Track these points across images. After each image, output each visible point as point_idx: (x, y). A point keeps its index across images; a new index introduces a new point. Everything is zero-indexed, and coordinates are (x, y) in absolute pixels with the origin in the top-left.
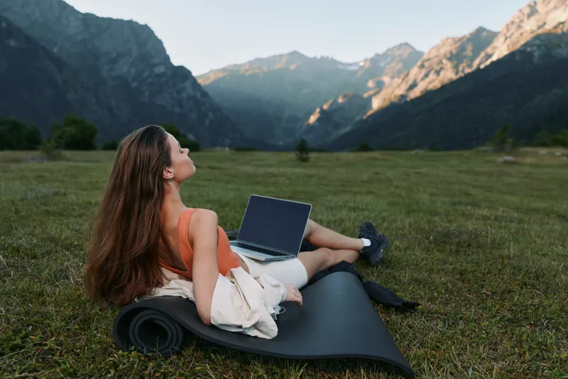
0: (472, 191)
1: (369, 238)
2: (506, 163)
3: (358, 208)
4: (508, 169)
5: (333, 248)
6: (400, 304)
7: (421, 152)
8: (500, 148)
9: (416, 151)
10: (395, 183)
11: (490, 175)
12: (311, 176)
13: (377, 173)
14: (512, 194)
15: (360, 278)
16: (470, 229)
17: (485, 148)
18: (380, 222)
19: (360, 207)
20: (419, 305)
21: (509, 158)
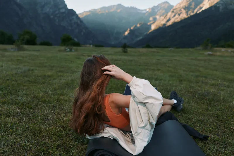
0: (201, 69)
1: (175, 99)
2: (209, 55)
4: (211, 58)
6: (202, 137)
7: (173, 49)
8: (206, 48)
9: (171, 48)
10: (168, 65)
11: (205, 61)
12: (132, 61)
13: (158, 60)
14: (216, 71)
16: (211, 91)
17: (198, 48)
20: (209, 137)
21: (210, 53)
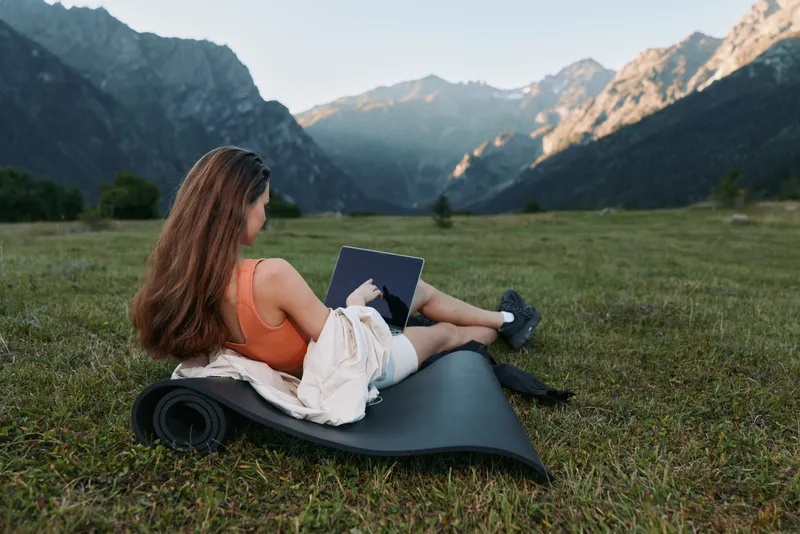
0: (679, 259)
1: (511, 312)
2: (737, 223)
3: (510, 281)
4: (736, 231)
5: (459, 323)
6: (544, 392)
7: (613, 211)
8: (728, 204)
9: (605, 210)
11: (710, 239)
12: (450, 245)
13: (544, 239)
14: (740, 263)
15: (492, 361)
16: (665, 304)
18: (538, 297)
19: (514, 279)
20: (572, 394)
21: (742, 217)
